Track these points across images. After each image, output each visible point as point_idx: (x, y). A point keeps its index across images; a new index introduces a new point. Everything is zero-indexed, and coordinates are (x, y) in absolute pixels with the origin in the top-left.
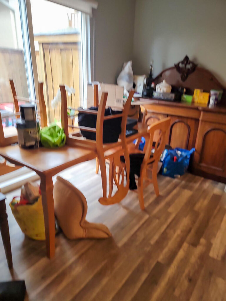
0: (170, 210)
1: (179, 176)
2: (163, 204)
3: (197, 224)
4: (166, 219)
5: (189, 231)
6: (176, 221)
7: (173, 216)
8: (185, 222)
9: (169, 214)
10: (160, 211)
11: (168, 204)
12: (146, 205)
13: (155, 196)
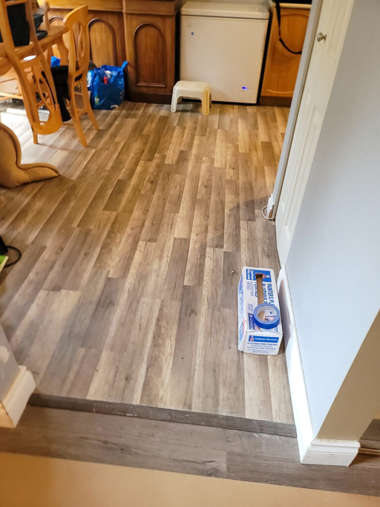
0: (117, 139)
1: (117, 106)
2: (106, 137)
3: (149, 145)
4: (116, 149)
5: (143, 152)
6: (127, 147)
7: (122, 144)
8: (136, 146)
9: (118, 144)
10: (106, 143)
11: (114, 136)
12: (88, 142)
13: (95, 132)
